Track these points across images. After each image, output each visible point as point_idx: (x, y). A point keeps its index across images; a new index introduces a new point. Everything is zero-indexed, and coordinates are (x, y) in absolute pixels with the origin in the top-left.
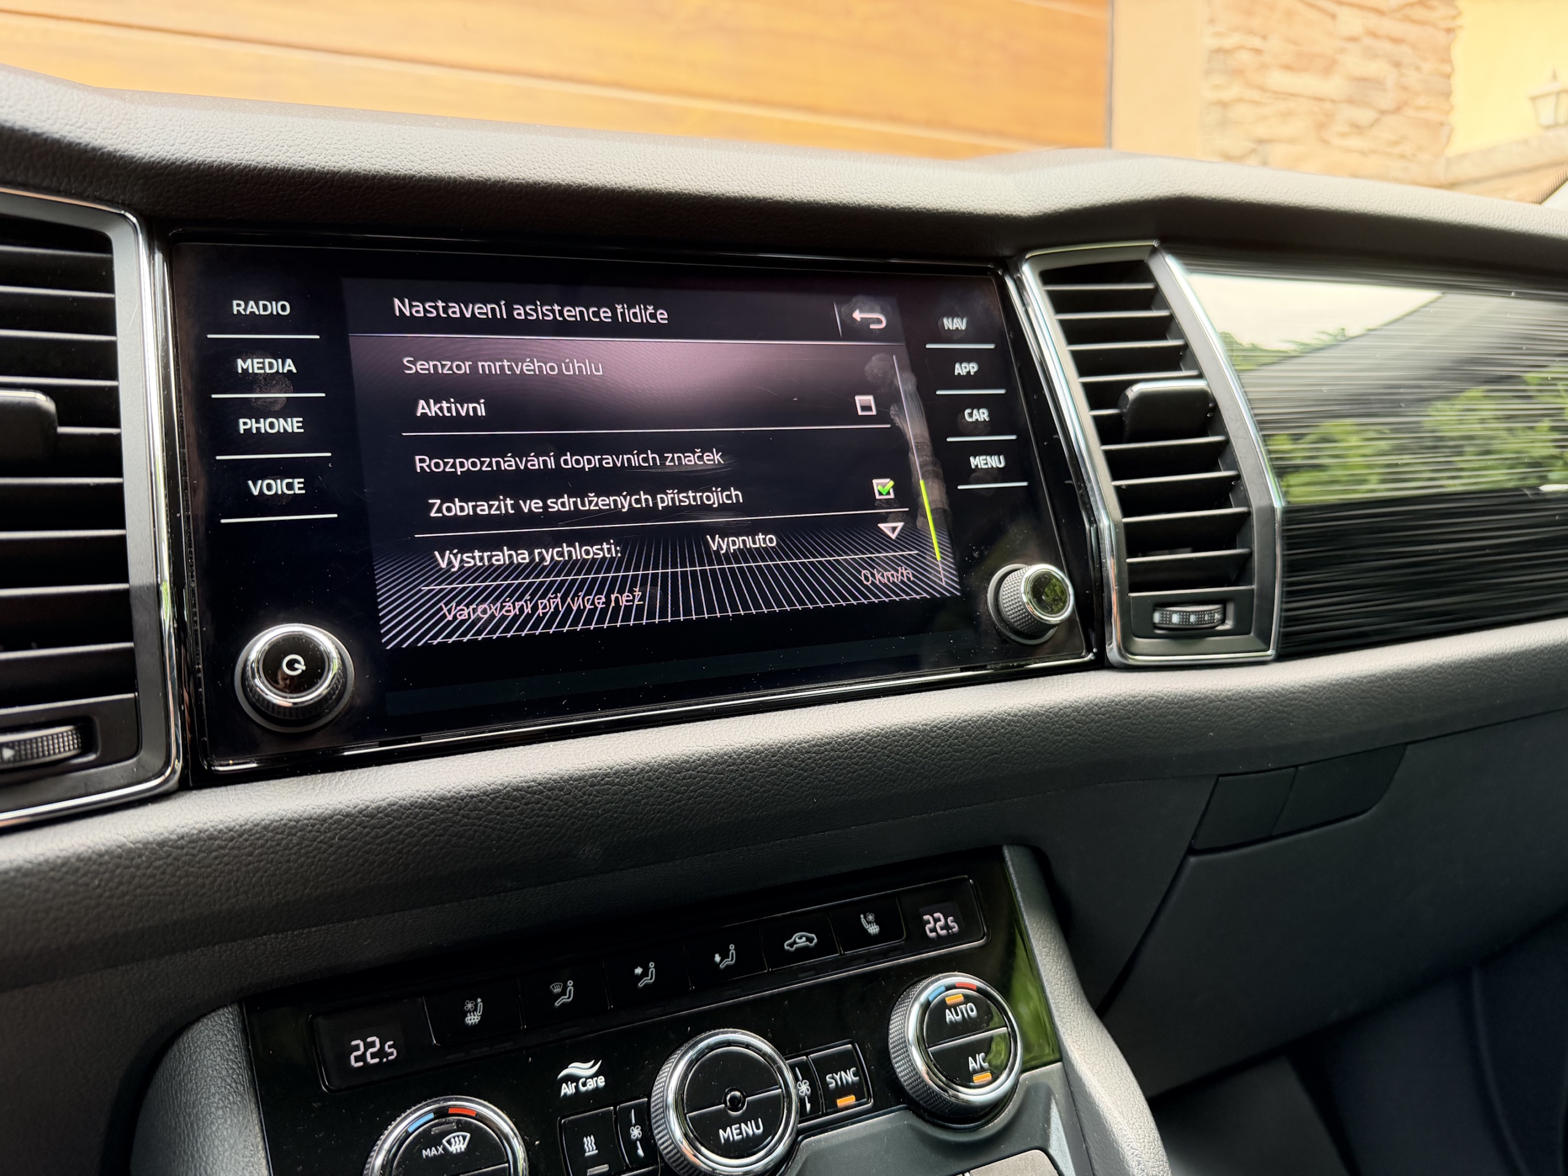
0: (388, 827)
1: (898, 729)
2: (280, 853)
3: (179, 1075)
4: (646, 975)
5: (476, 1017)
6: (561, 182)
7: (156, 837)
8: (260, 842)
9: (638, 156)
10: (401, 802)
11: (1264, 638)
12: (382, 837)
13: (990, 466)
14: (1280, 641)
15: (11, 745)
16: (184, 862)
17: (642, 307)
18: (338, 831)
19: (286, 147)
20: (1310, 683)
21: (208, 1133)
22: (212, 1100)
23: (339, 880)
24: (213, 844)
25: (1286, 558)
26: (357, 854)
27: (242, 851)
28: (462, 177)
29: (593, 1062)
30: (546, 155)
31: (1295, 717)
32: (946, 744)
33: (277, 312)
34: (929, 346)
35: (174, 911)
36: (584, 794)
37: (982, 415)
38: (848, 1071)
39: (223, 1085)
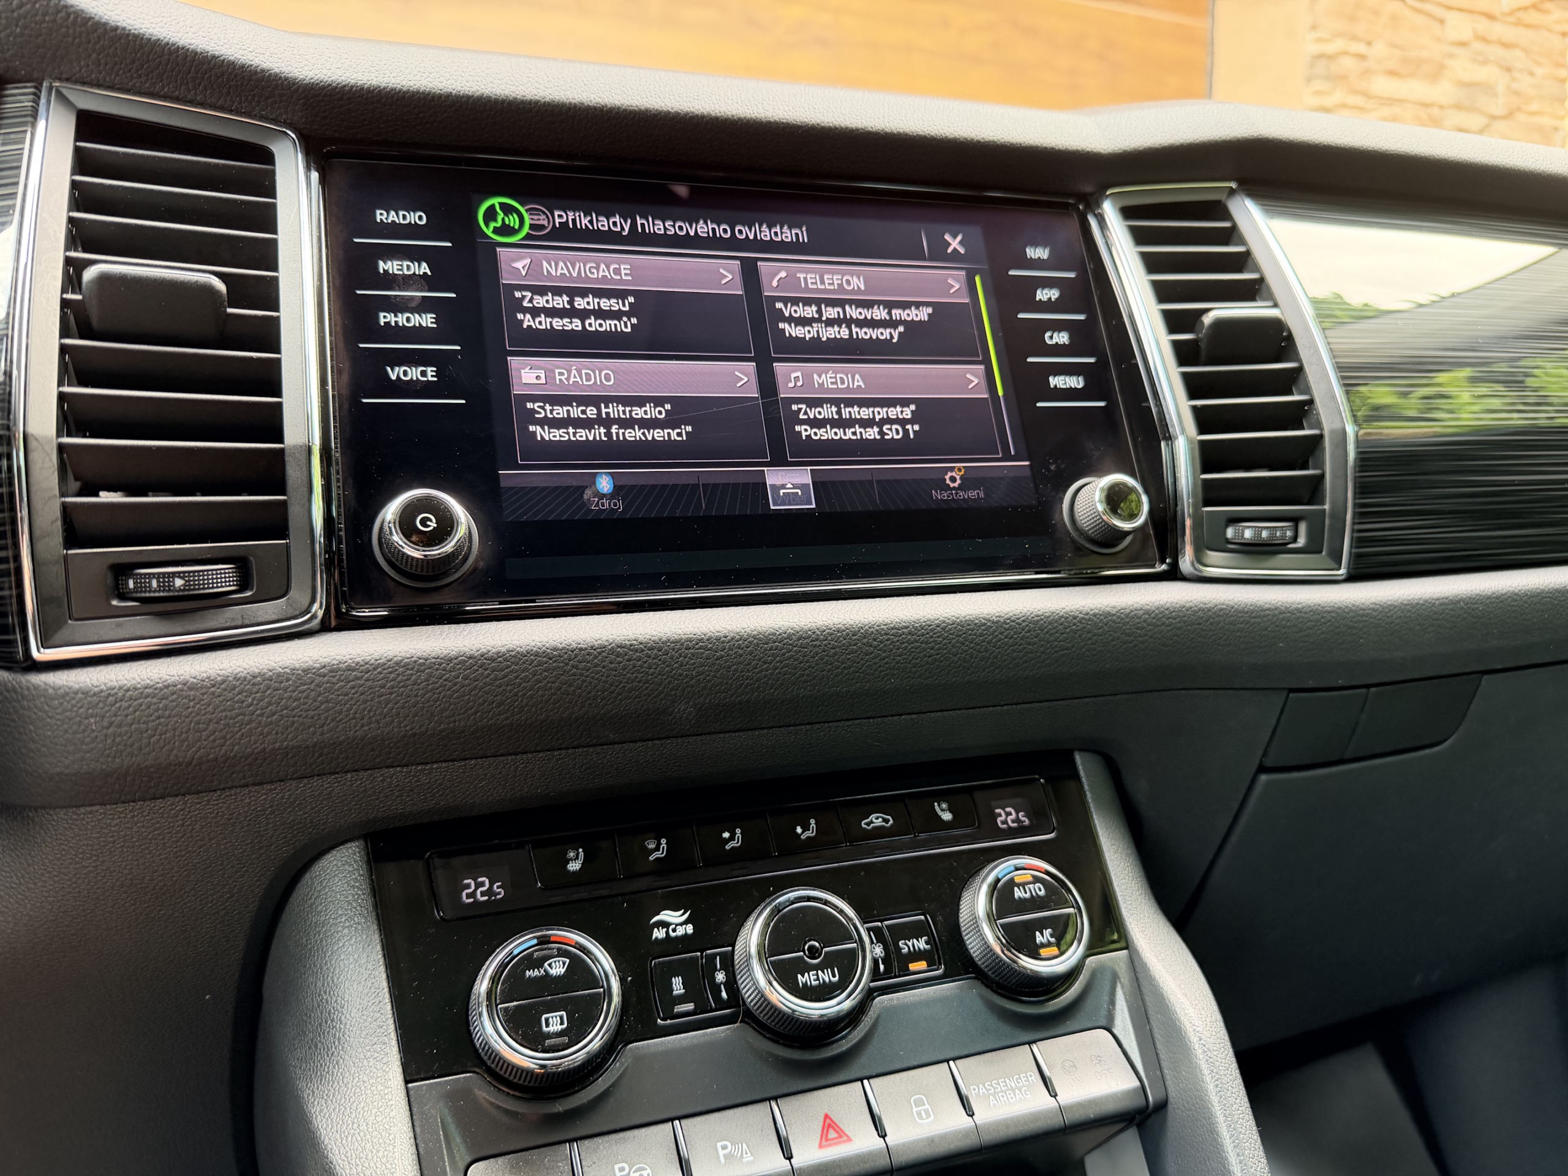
0: (506, 671)
1: (972, 619)
2: (409, 688)
3: (311, 898)
5: (577, 865)
6: (670, 110)
7: (302, 664)
8: (392, 676)
9: (741, 89)
10: (519, 649)
11: (1336, 557)
12: (499, 680)
13: (1068, 387)
14: (1351, 566)
15: (181, 575)
16: (325, 689)
18: (461, 671)
19: (427, 74)
20: (1381, 602)
22: (340, 920)
23: (461, 716)
24: (350, 674)
25: (1358, 480)
26: (478, 693)
27: (375, 683)
28: (582, 104)
29: (683, 911)
30: (657, 87)
31: (1365, 633)
32: (1018, 637)
33: (415, 222)
34: (1011, 273)
35: (314, 733)
36: (681, 656)
37: (1062, 338)
38: (920, 939)
39: (349, 908)
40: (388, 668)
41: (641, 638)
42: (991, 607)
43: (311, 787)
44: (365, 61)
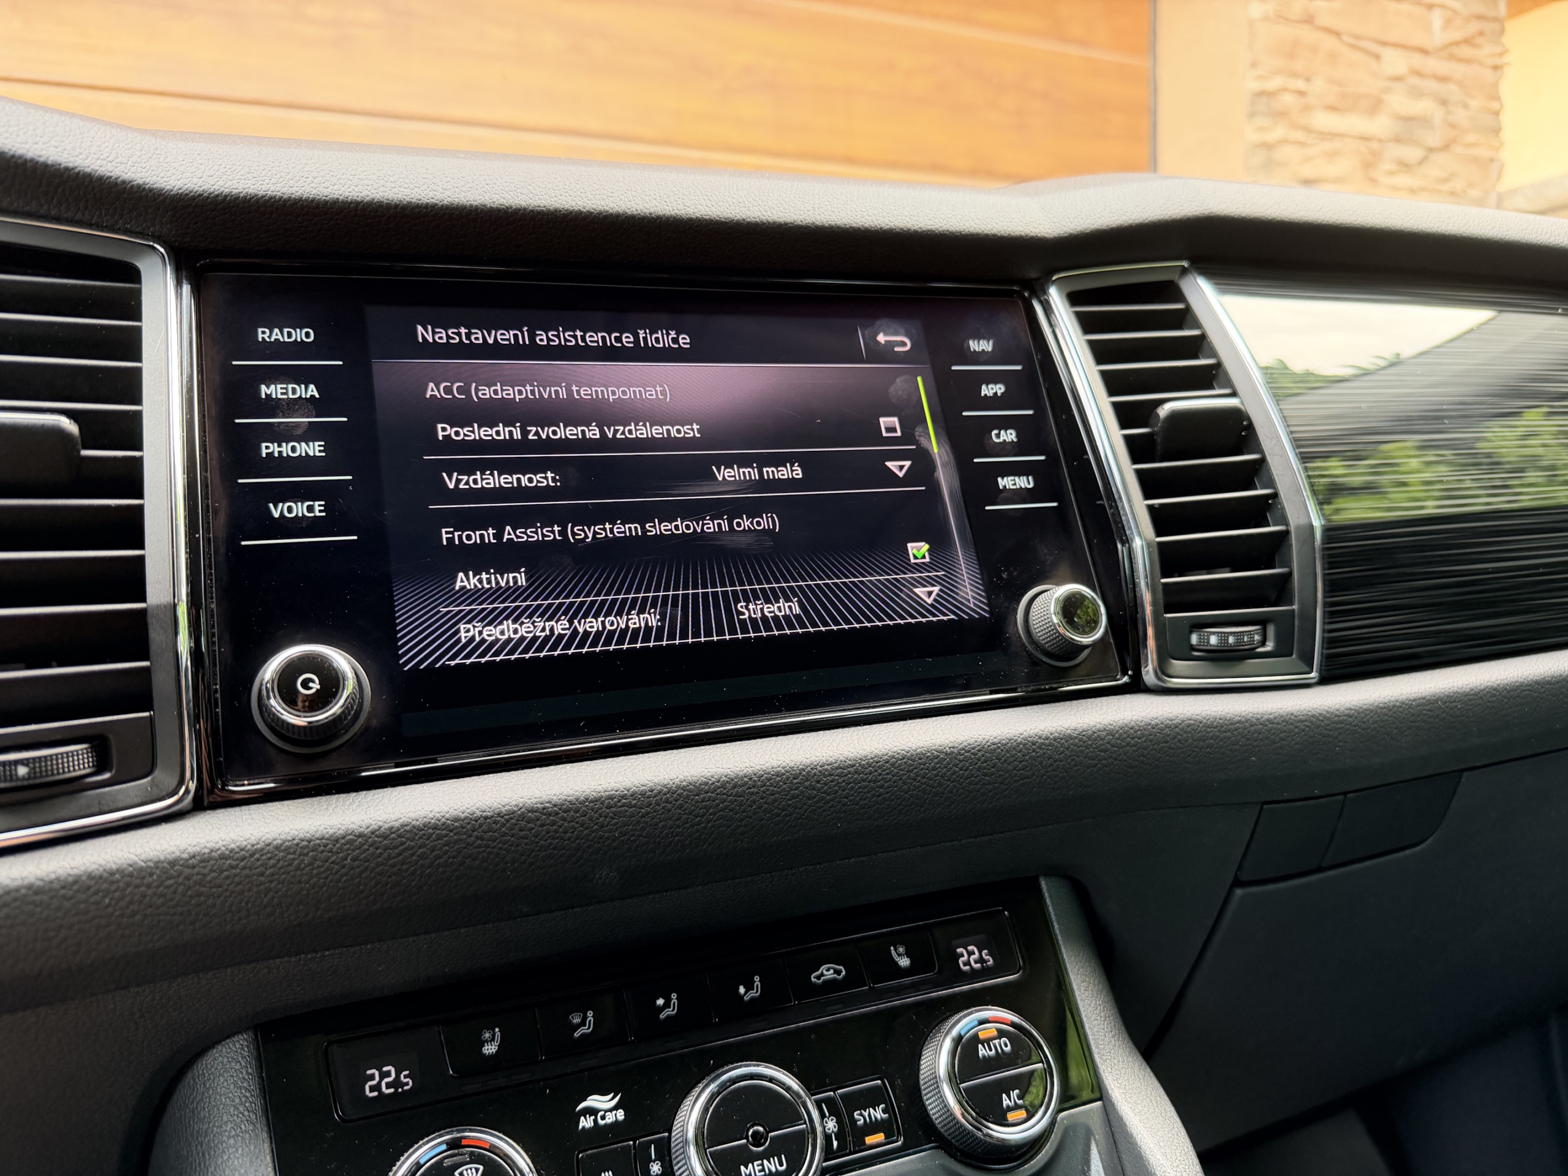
0: (401, 848)
1: (924, 752)
2: (291, 873)
3: (193, 1102)
4: (668, 1006)
5: (493, 1047)
6: (582, 210)
7: (168, 856)
8: (272, 862)
9: (659, 183)
10: (414, 822)
11: (1307, 660)
12: (394, 858)
13: (1018, 487)
14: (1323, 663)
15: (25, 761)
16: (195, 882)
17: (665, 332)
18: (350, 852)
19: (310, 179)
20: (1356, 706)
21: (219, 1162)
22: (224, 1128)
23: (352, 901)
24: (224, 863)
25: (1327, 578)
26: (370, 875)
27: (253, 871)
28: (484, 206)
29: (613, 1094)
30: (567, 183)
31: (1340, 741)
32: (974, 768)
33: (301, 339)
34: (954, 368)
35: (184, 931)
36: (601, 816)
37: (1009, 436)
38: (877, 1108)
39: (236, 1113)
40: (266, 854)
41: (555, 799)
42: (944, 737)
43: (186, 986)
44: (241, 167)
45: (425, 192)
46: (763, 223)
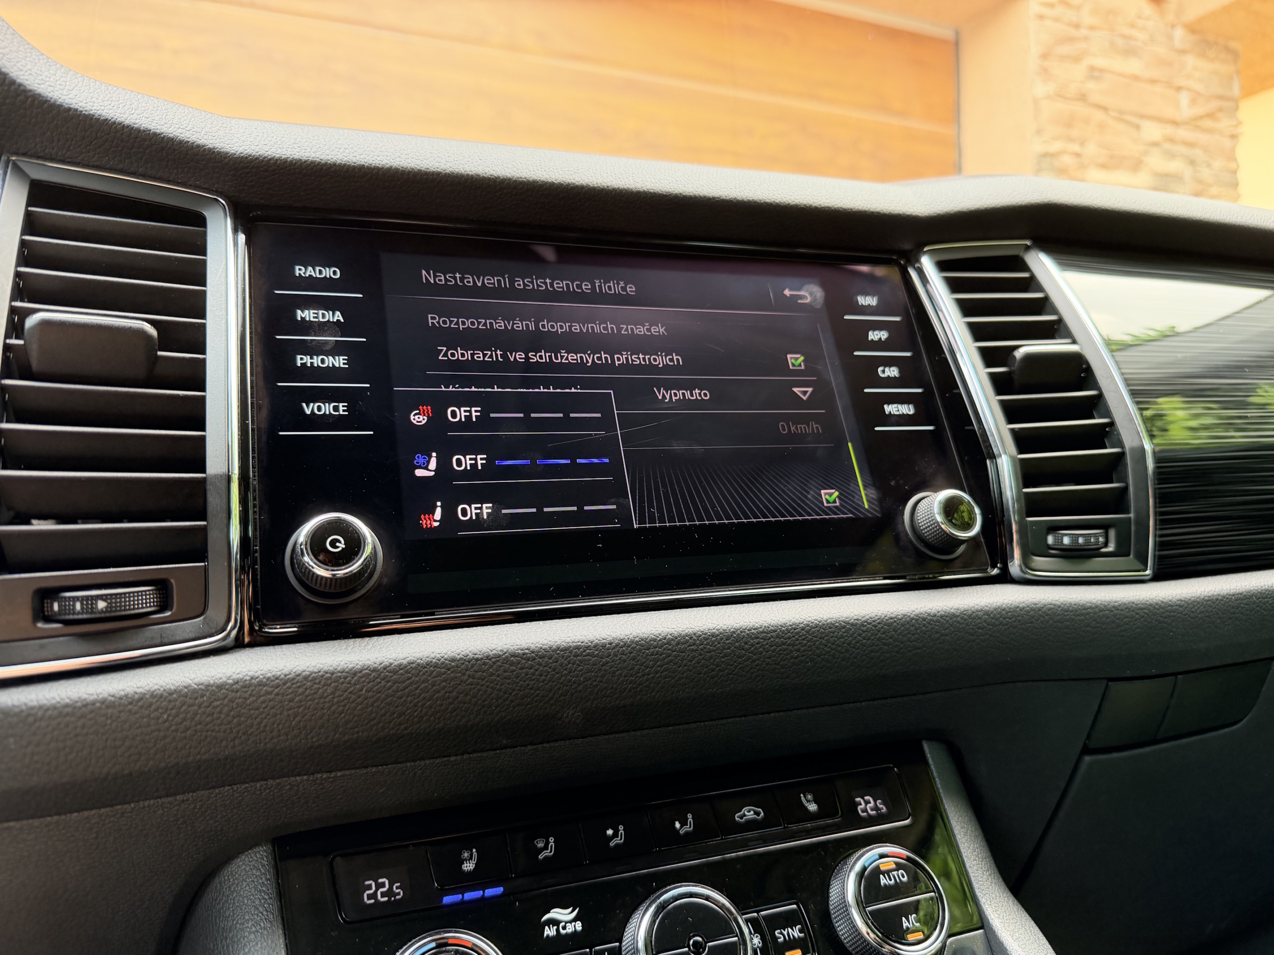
0: (408, 682)
1: (833, 622)
2: (316, 701)
3: (219, 903)
5: (471, 865)
6: (554, 181)
7: (216, 681)
8: (301, 690)
9: (614, 165)
10: (419, 661)
11: (1142, 560)
12: (401, 691)
13: (901, 413)
14: (1156, 566)
15: (104, 597)
16: (238, 704)
17: (615, 282)
18: (365, 684)
19: (343, 149)
20: (1186, 598)
22: (246, 925)
23: (364, 727)
24: (262, 689)
25: (1157, 491)
26: (380, 705)
27: (285, 697)
28: (478, 175)
29: (571, 909)
30: (542, 162)
31: (1174, 627)
32: (875, 638)
33: (330, 276)
34: (846, 317)
35: (227, 746)
36: (569, 663)
37: (893, 372)
38: (794, 928)
39: (256, 913)
40: (297, 683)
41: (533, 647)
42: (849, 611)
43: (222, 797)
44: (289, 139)
45: (432, 163)
46: (696, 197)
